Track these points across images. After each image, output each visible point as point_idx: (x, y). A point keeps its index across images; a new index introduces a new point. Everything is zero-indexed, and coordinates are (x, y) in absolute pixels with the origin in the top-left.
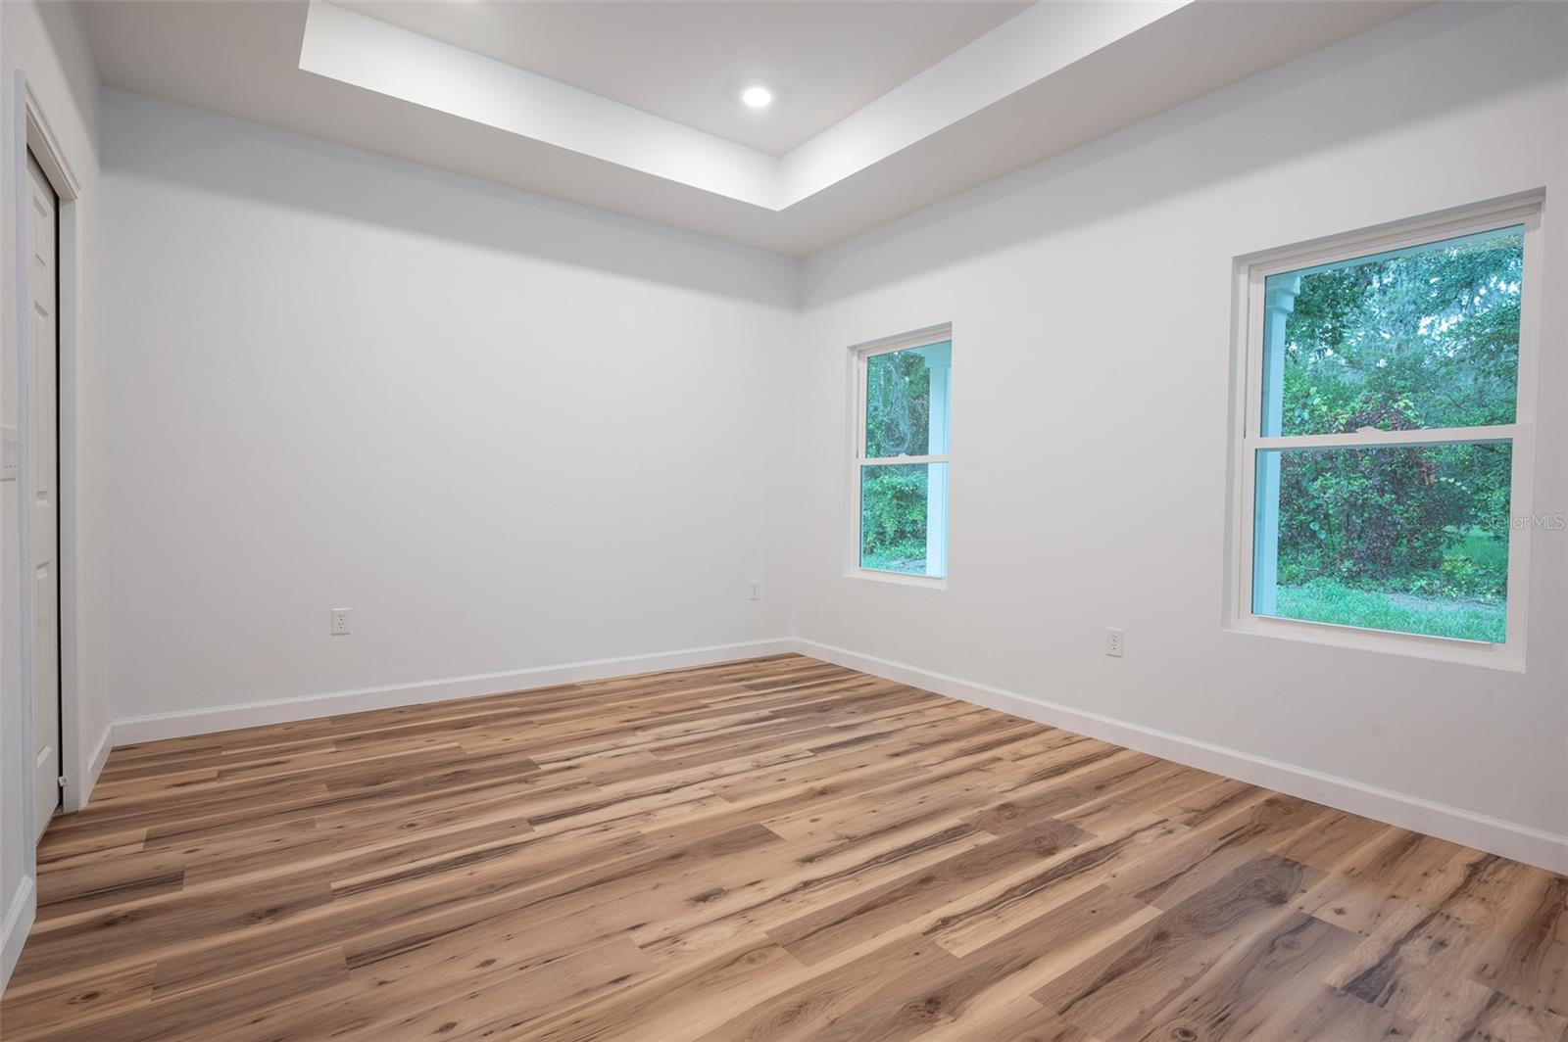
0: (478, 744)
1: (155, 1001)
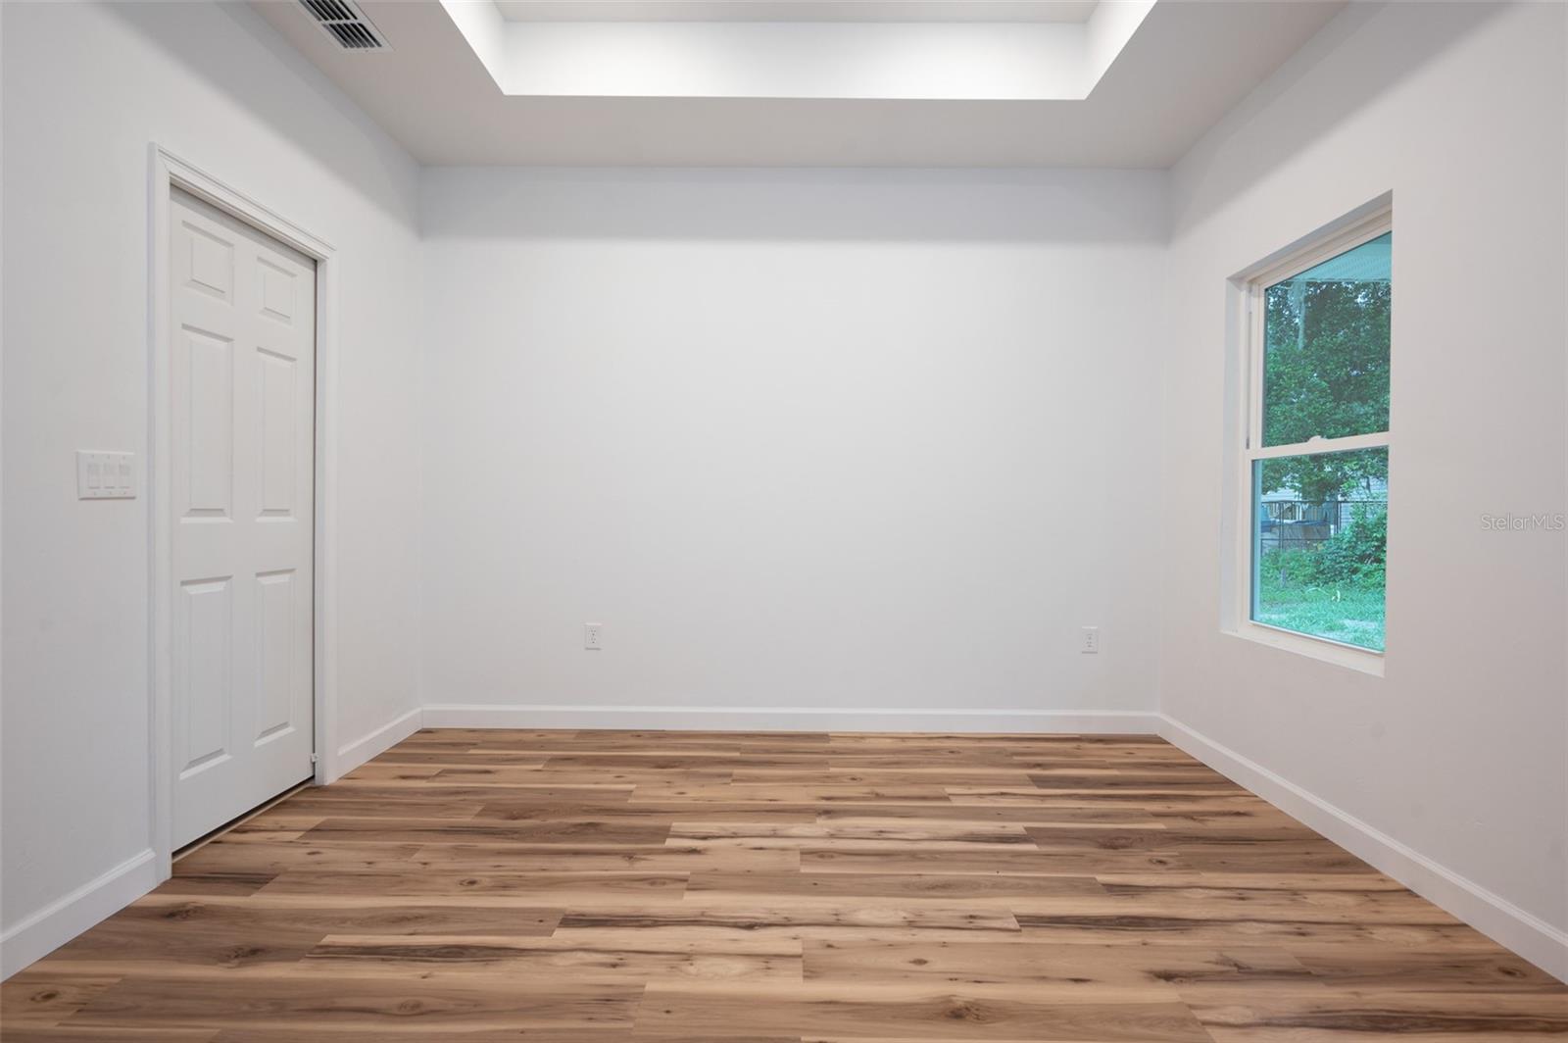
0: (650, 793)
1: (61, 1028)
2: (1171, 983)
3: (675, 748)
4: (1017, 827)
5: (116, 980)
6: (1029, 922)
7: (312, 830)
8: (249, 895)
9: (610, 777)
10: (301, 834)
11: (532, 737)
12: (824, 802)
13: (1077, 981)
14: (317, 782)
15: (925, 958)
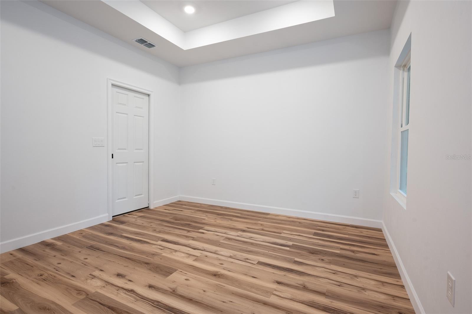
0: (209, 220)
2: (278, 284)
3: (229, 212)
4: (290, 243)
5: (91, 233)
6: (260, 263)
7: (140, 216)
8: (119, 225)
9: (204, 215)
10: (137, 216)
11: (199, 205)
12: (247, 229)
13: (253, 277)
14: (149, 208)
15: (223, 263)
